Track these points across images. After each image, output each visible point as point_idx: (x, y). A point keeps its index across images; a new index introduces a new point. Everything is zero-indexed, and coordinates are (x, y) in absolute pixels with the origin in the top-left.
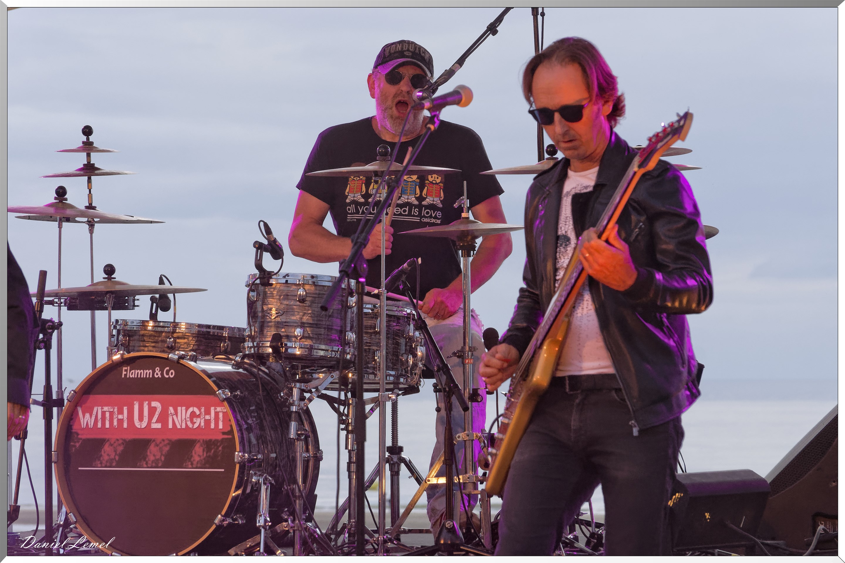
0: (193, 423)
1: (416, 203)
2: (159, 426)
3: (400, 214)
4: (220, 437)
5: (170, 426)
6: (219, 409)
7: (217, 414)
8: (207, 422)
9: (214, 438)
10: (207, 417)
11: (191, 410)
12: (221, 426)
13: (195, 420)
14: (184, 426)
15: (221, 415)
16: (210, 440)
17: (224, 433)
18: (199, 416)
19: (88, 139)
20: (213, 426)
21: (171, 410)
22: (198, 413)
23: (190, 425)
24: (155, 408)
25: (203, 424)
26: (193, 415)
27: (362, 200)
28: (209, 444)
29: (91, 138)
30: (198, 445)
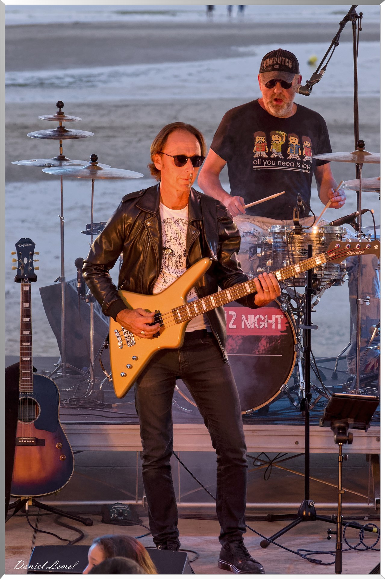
0: (260, 325)
1: (299, 159)
2: (235, 327)
4: (279, 334)
5: (243, 327)
6: (278, 316)
7: (276, 319)
8: (270, 325)
10: (270, 321)
11: (258, 317)
12: (279, 327)
14: (253, 327)
15: (279, 320)
16: (272, 336)
17: (282, 332)
18: (264, 321)
19: (60, 110)
20: (274, 327)
21: (244, 316)
22: (263, 318)
23: (257, 326)
24: (232, 316)
25: (266, 326)
26: (259, 320)
27: (266, 156)
28: (271, 339)
30: (263, 339)
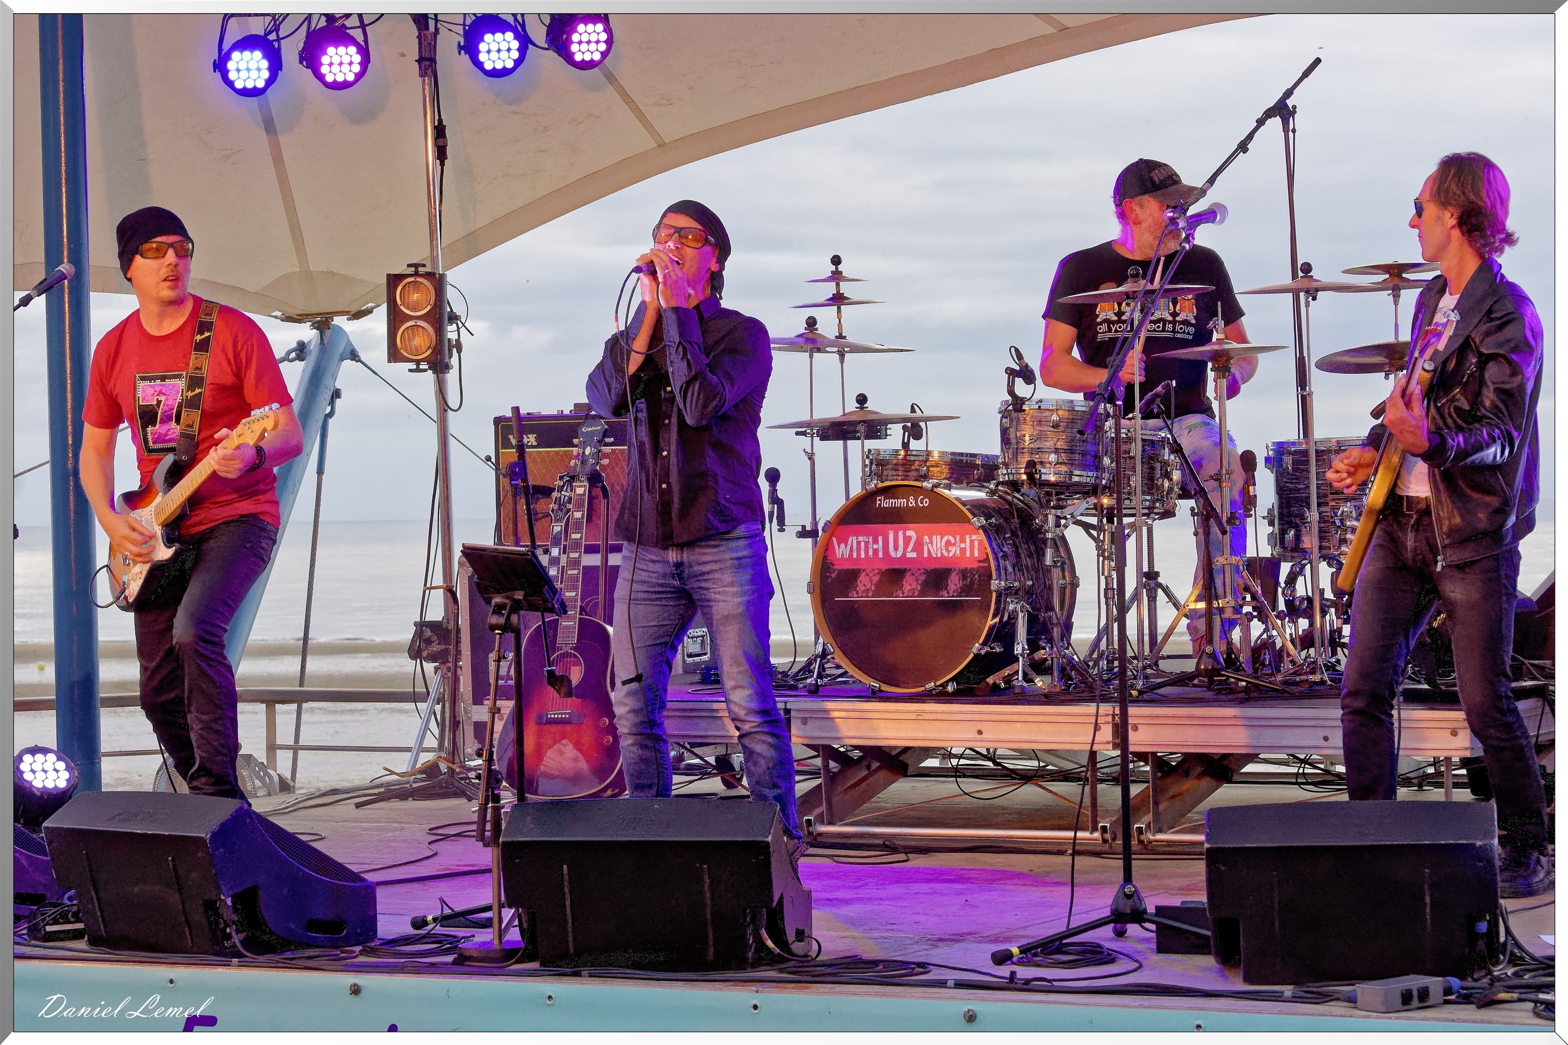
0: (948, 551)
1: (1170, 318)
2: (914, 555)
3: (1155, 330)
4: (975, 565)
5: (926, 555)
6: (974, 537)
7: (972, 542)
8: (963, 550)
9: (969, 566)
10: (963, 545)
11: (946, 538)
12: (976, 554)
13: (950, 548)
14: (939, 555)
15: (976, 543)
16: (966, 569)
17: (979, 561)
18: (954, 544)
19: (837, 269)
20: (968, 554)
21: (926, 538)
22: (953, 541)
23: (946, 554)
24: (910, 538)
25: (958, 552)
26: (948, 543)
27: (1115, 318)
28: (964, 574)
29: (840, 268)
30: (954, 574)
